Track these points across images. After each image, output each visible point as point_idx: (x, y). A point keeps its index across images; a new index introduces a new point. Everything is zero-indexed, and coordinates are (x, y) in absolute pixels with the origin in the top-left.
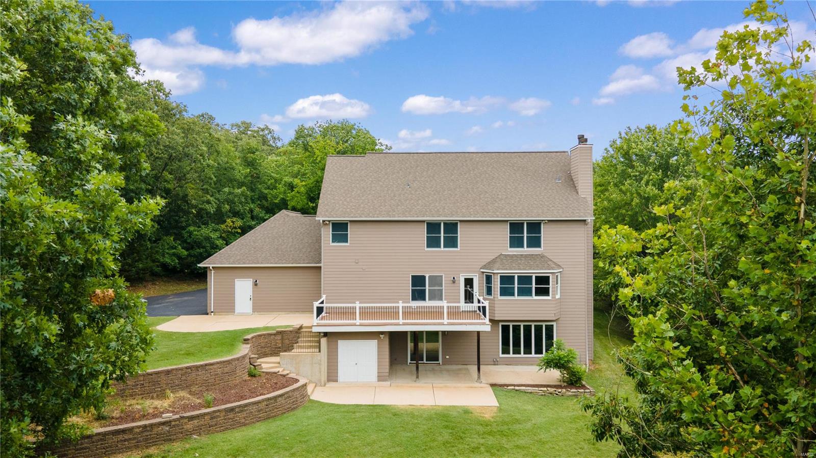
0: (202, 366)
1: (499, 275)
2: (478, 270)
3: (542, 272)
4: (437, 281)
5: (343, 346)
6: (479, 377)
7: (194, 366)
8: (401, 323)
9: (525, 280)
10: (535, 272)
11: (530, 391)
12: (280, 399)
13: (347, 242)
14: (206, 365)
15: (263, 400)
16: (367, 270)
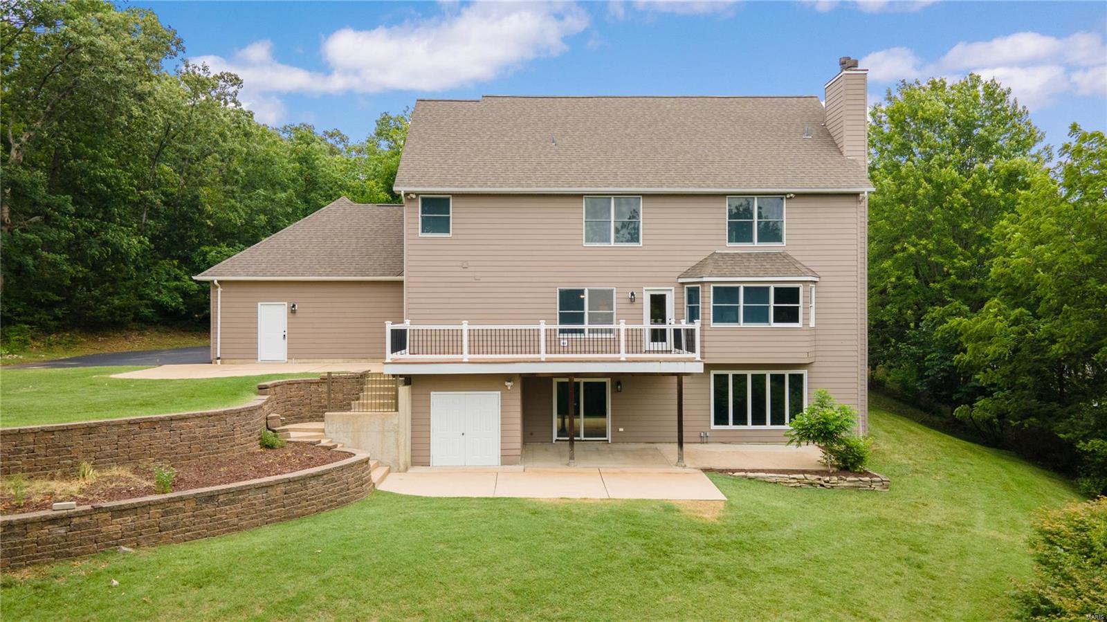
0: (162, 420)
1: (712, 285)
2: (675, 279)
3: (787, 279)
4: (603, 298)
5: (439, 400)
6: (681, 458)
7: (145, 421)
8: (543, 359)
9: (757, 294)
10: (773, 280)
11: (774, 480)
12: (314, 482)
13: (448, 231)
14: (171, 419)
15: (278, 483)
16: (482, 280)
